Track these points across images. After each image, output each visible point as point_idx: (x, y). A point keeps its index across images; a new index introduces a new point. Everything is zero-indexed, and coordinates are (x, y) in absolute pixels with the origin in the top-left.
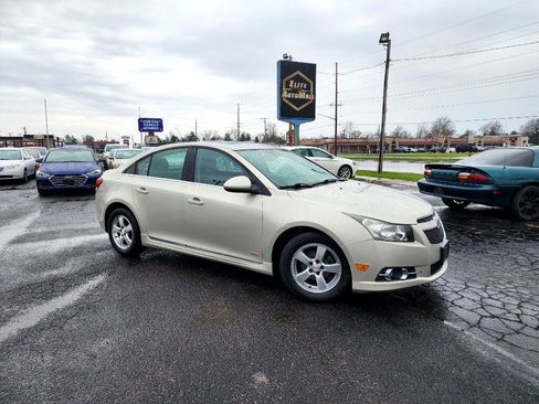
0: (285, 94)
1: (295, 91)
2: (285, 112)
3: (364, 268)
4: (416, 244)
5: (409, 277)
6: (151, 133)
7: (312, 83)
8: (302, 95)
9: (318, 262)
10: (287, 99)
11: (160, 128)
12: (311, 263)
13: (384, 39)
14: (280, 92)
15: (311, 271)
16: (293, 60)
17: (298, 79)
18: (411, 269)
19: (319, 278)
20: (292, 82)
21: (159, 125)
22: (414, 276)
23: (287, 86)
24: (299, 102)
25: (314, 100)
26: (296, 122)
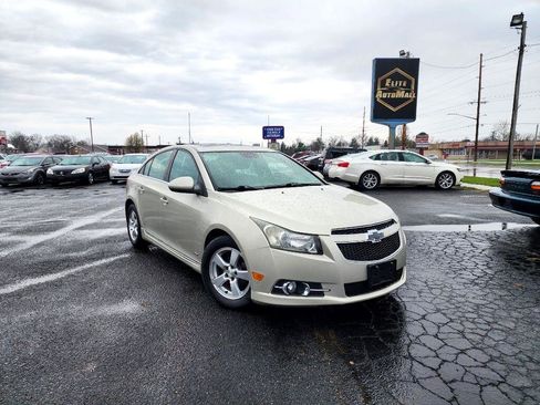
0: (379, 94)
1: (392, 90)
2: (379, 114)
3: (260, 277)
4: (324, 258)
5: (311, 294)
6: (274, 140)
7: (413, 80)
8: (400, 94)
9: (232, 267)
10: (382, 99)
11: (282, 135)
12: (227, 268)
13: (517, 21)
14: (375, 92)
15: (227, 276)
16: (411, 57)
17: (396, 77)
18: (318, 285)
19: (234, 283)
20: (388, 81)
21: (281, 131)
22: (322, 294)
23: (383, 85)
24: (395, 102)
25: (415, 100)
26: (392, 123)
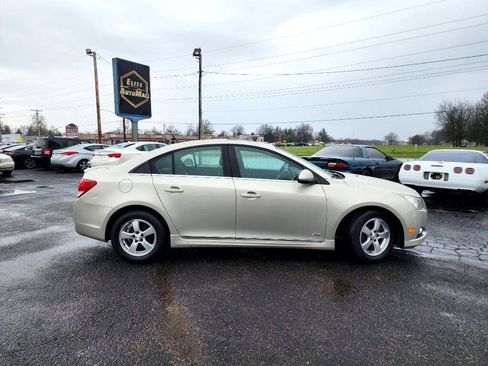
0: (123, 91)
1: (132, 89)
2: (124, 109)
3: (412, 230)
7: (146, 83)
8: (138, 94)
9: (375, 232)
10: (125, 96)
12: (371, 234)
13: (197, 53)
14: (119, 88)
15: (371, 240)
17: (134, 79)
20: (129, 80)
23: (125, 84)
24: (136, 100)
25: (150, 100)
26: (134, 118)
